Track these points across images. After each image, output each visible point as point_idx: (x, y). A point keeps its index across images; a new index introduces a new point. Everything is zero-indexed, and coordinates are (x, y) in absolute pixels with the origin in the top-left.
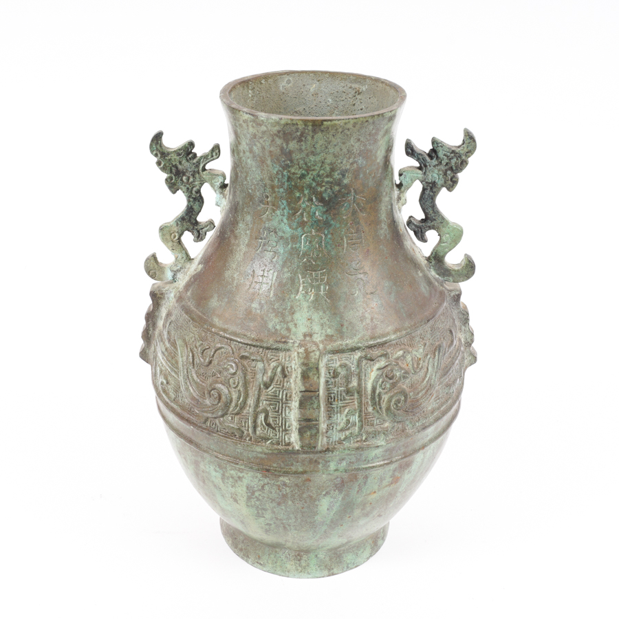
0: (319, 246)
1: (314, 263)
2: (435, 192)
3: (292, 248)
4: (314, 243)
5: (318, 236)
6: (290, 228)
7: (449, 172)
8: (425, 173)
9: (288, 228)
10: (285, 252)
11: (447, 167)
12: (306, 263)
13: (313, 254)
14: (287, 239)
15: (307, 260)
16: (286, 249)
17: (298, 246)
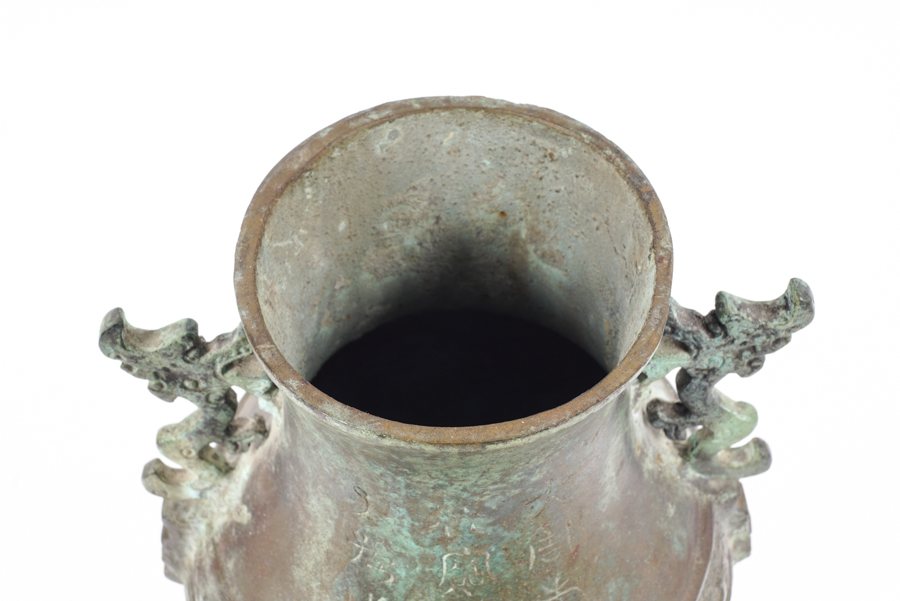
0: (479, 571)
1: (469, 594)
2: (712, 381)
3: (423, 572)
4: (468, 567)
5: (476, 556)
6: (417, 544)
7: (747, 354)
8: (695, 358)
9: (413, 544)
10: (408, 576)
11: (743, 347)
12: (453, 596)
13: (468, 581)
14: (413, 558)
15: (456, 590)
16: (412, 573)
17: (435, 569)
